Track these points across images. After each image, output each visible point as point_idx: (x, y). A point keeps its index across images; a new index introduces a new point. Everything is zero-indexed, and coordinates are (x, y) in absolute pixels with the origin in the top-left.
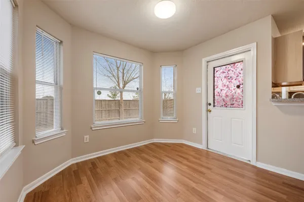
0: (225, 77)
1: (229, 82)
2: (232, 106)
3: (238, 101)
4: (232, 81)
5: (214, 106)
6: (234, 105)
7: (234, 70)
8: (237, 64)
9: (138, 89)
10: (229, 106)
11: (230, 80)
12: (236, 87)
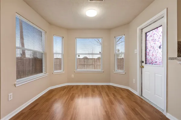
0: (152, 40)
1: (154, 44)
2: (155, 63)
3: (160, 59)
4: (156, 43)
5: (146, 63)
6: (157, 63)
7: (157, 34)
8: (159, 28)
9: (100, 53)
10: (154, 63)
11: (155, 42)
12: (158, 48)
